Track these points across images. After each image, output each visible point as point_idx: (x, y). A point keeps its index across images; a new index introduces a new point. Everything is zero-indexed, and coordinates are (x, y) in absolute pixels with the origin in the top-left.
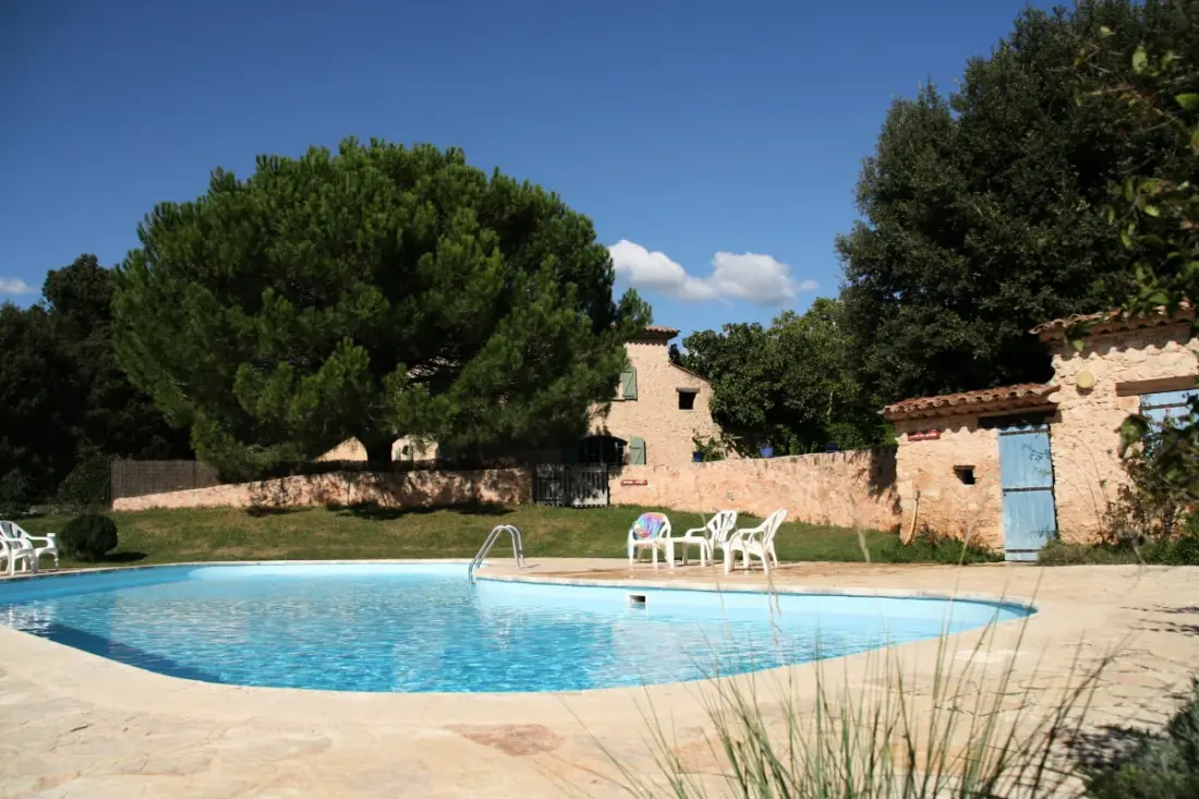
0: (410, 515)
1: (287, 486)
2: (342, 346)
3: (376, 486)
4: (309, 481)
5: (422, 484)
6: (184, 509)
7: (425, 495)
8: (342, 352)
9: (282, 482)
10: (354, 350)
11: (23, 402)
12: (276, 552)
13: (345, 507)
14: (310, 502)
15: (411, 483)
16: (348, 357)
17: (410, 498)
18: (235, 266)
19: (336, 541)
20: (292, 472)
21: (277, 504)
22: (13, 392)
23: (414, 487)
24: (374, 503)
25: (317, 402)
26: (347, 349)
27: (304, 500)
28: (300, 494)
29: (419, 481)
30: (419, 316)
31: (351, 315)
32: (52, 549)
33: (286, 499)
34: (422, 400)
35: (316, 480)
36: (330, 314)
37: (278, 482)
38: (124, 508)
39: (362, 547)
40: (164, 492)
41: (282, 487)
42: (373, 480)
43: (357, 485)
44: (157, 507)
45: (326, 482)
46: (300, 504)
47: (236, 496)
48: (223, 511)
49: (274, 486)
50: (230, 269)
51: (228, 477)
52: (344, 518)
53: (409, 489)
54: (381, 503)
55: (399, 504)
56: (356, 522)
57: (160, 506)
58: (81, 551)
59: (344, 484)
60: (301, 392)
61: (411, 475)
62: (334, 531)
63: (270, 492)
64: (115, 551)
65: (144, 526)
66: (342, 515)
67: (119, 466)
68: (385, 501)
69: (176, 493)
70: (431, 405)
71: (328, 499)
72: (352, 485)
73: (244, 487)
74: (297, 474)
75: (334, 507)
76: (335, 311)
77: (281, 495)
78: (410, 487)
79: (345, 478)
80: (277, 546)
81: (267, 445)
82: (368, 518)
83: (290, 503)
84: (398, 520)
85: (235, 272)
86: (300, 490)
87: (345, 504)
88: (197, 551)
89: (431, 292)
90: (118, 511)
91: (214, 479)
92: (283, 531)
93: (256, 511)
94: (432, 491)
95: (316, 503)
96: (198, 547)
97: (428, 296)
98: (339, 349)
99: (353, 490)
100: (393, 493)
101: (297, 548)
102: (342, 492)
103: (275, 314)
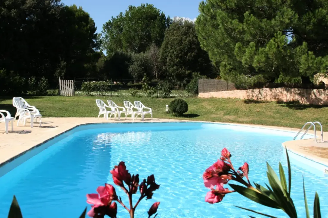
0: (311, 109)
1: (261, 92)
2: (277, 35)
3: (299, 94)
4: (271, 91)
5: (319, 95)
6: (223, 98)
7: (321, 100)
8: (276, 38)
9: (260, 90)
10: (282, 37)
11: (189, 54)
12: (246, 119)
13: (285, 103)
14: (271, 99)
15: (314, 94)
16: (279, 40)
17: (313, 101)
18: (235, 3)
19: (273, 117)
20: (264, 86)
21: (257, 99)
22: (186, 51)
23: (316, 96)
24: (298, 102)
25: (264, 59)
26: (279, 36)
27: (268, 98)
28: (267, 95)
29: (318, 94)
30: (314, 20)
31: (282, 22)
32: (150, 112)
33: (261, 97)
34: (312, 59)
35: (274, 90)
36: (273, 22)
37: (258, 90)
38: (202, 97)
39: (282, 121)
40: (216, 91)
41: (260, 92)
42: (298, 92)
43: (291, 93)
44: (213, 97)
45: (278, 91)
46: (266, 100)
47: (242, 95)
48: (236, 100)
49: (256, 91)
50: (233, 4)
51: (239, 87)
52: (281, 107)
53: (314, 97)
54: (300, 102)
55: (308, 103)
56: (286, 109)
57: (214, 97)
58: (174, 112)
59: (285, 93)
60: (258, 54)
61: (315, 91)
62: (274, 113)
63: (255, 93)
64: (186, 113)
65: (205, 104)
66: (281, 106)
67: (202, 81)
68: (302, 101)
69: (220, 92)
70: (316, 61)
71: (278, 99)
72: (288, 93)
73: (244, 91)
74: (266, 87)
75: (280, 102)
76: (275, 20)
77: (259, 95)
78: (314, 96)
79: (286, 90)
80: (248, 117)
81: (252, 75)
82: (291, 108)
83: (263, 99)
84: (303, 110)
85: (235, 6)
86: (267, 94)
87: (285, 101)
88: (218, 116)
89: (320, 9)
90: (200, 98)
91: (234, 88)
92: (254, 111)
93: (248, 101)
94: (324, 98)
95: (273, 100)
96: (219, 114)
97: (318, 11)
98: (276, 36)
99: (289, 95)
100: (306, 98)
101: (255, 119)
102: (284, 96)
103: (249, 22)
